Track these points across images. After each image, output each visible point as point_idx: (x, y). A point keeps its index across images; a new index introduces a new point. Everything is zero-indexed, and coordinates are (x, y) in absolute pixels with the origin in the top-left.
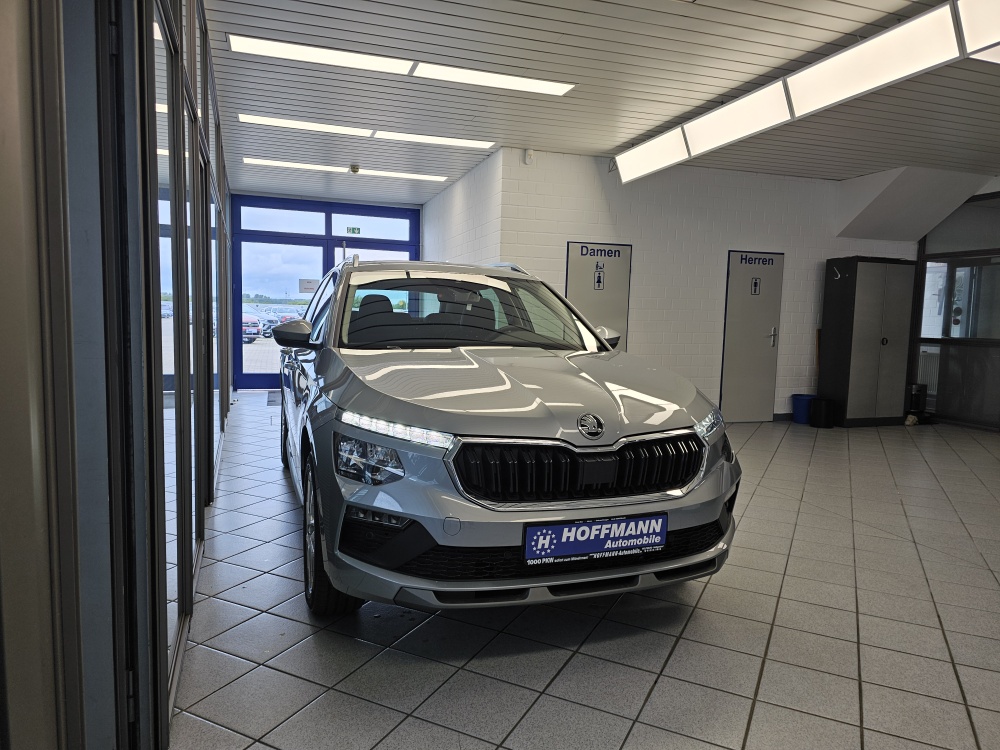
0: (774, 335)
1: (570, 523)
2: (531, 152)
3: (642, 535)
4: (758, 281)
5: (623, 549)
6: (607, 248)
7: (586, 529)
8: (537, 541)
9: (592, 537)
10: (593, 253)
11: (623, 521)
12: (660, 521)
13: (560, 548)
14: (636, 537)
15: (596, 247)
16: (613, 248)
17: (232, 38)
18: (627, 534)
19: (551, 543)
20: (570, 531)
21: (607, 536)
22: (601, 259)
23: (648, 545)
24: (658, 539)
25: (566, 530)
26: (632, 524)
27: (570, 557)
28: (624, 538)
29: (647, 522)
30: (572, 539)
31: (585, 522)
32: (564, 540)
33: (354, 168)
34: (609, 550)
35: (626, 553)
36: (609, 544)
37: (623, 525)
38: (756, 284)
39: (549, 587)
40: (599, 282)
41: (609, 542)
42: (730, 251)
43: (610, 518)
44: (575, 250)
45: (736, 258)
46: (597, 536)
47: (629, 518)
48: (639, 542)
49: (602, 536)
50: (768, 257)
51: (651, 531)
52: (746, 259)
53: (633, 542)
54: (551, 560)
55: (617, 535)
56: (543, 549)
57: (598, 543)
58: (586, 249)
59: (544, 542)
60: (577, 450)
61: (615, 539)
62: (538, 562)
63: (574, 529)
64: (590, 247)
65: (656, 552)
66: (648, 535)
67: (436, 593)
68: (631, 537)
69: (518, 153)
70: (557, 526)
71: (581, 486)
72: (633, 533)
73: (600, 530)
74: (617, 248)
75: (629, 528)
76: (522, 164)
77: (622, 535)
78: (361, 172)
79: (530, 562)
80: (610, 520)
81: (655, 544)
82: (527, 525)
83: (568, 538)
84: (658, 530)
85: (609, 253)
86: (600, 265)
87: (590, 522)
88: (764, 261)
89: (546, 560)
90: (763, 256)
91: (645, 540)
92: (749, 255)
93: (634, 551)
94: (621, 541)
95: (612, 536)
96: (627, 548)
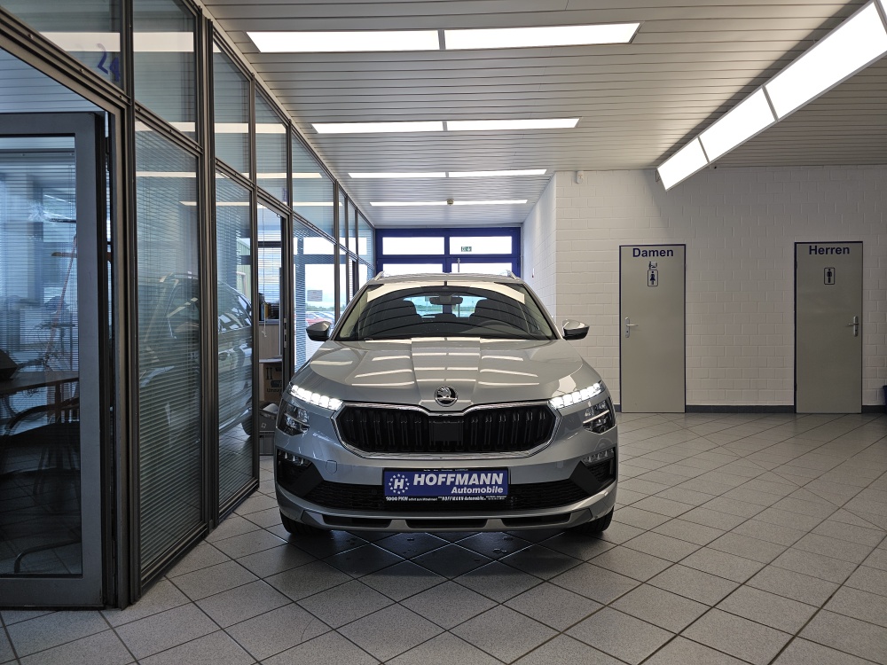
0: (857, 325)
1: (420, 471)
2: (582, 173)
3: (485, 485)
4: (832, 271)
5: (468, 495)
6: (659, 249)
7: (434, 476)
8: (393, 483)
9: (439, 483)
10: (646, 254)
11: (466, 472)
12: (501, 475)
13: (413, 490)
14: (480, 486)
15: (648, 249)
16: (666, 249)
17: (314, 125)
18: (471, 483)
19: (405, 485)
20: (420, 477)
21: (453, 484)
22: (654, 260)
23: (491, 494)
24: (500, 490)
25: (416, 476)
26: (475, 476)
27: (422, 497)
28: (468, 486)
29: (489, 475)
30: (422, 484)
31: (432, 471)
32: (415, 483)
33: (450, 201)
34: (455, 495)
35: (470, 499)
36: (454, 490)
37: (466, 476)
38: (829, 274)
39: (407, 520)
40: (653, 279)
41: (455, 488)
42: (796, 243)
43: (454, 469)
44: (628, 252)
45: (804, 250)
46: (444, 483)
47: (471, 471)
48: (483, 491)
49: (448, 483)
50: (842, 246)
51: (493, 483)
52: (816, 250)
53: (476, 490)
54: (406, 499)
55: (461, 484)
56: (398, 489)
57: (445, 489)
58: (638, 251)
59: (399, 484)
60: (429, 414)
61: (460, 487)
62: (395, 499)
63: (423, 476)
64: (642, 249)
65: (499, 501)
66: (491, 486)
67: (324, 516)
68: (474, 486)
69: (570, 175)
70: (409, 473)
71: (432, 442)
72: (477, 483)
73: (446, 478)
74: (669, 248)
75: (472, 479)
76: (574, 184)
77: (466, 483)
78: (455, 203)
79: (389, 499)
80: (454, 471)
81: (498, 494)
82: (385, 470)
83: (419, 482)
84: (500, 482)
85: (662, 253)
86: (653, 263)
87: (438, 472)
88: (838, 251)
89: (402, 499)
90: (836, 246)
91: (489, 490)
92: (819, 246)
93: (477, 499)
94: (465, 489)
95: (457, 483)
96: (472, 495)
